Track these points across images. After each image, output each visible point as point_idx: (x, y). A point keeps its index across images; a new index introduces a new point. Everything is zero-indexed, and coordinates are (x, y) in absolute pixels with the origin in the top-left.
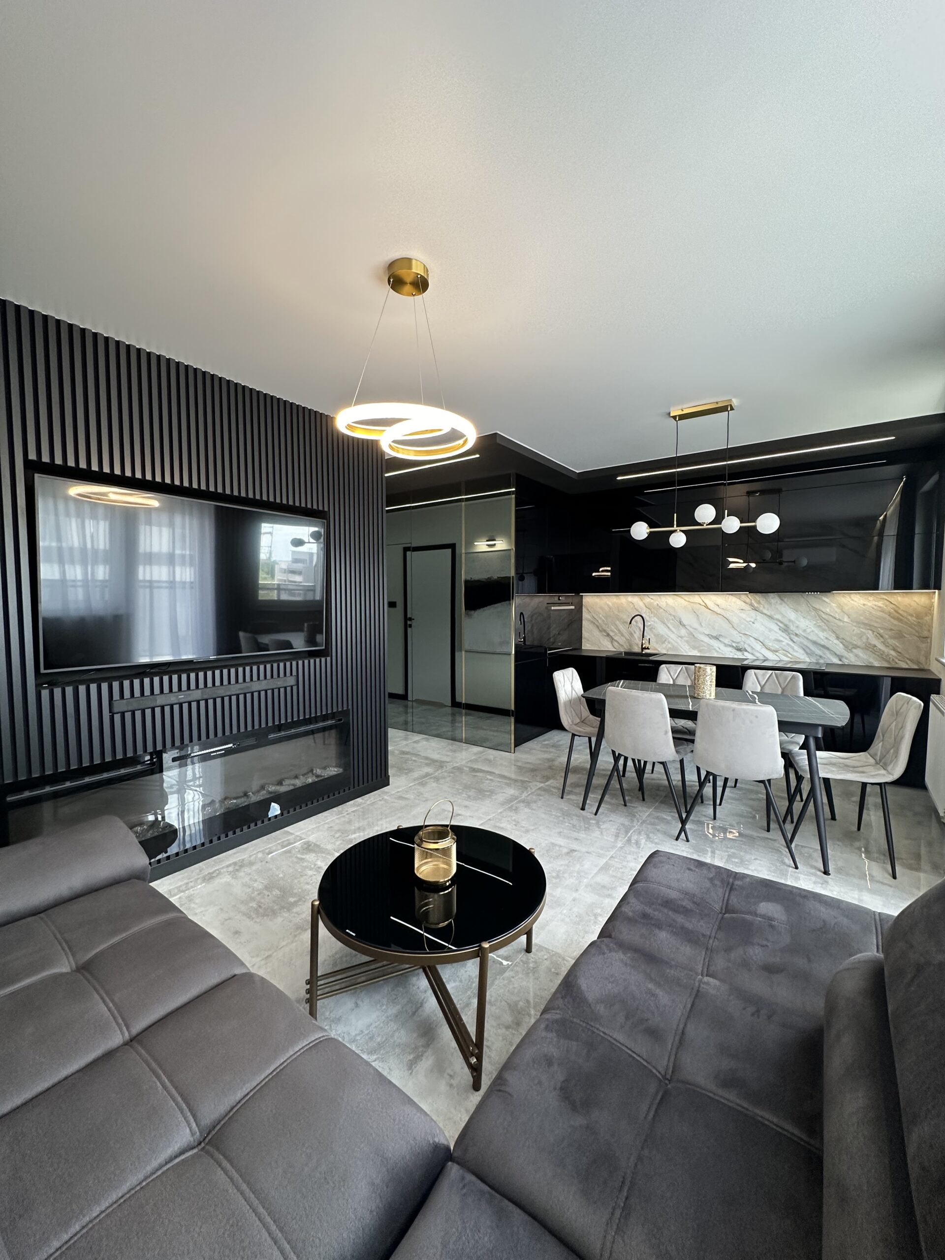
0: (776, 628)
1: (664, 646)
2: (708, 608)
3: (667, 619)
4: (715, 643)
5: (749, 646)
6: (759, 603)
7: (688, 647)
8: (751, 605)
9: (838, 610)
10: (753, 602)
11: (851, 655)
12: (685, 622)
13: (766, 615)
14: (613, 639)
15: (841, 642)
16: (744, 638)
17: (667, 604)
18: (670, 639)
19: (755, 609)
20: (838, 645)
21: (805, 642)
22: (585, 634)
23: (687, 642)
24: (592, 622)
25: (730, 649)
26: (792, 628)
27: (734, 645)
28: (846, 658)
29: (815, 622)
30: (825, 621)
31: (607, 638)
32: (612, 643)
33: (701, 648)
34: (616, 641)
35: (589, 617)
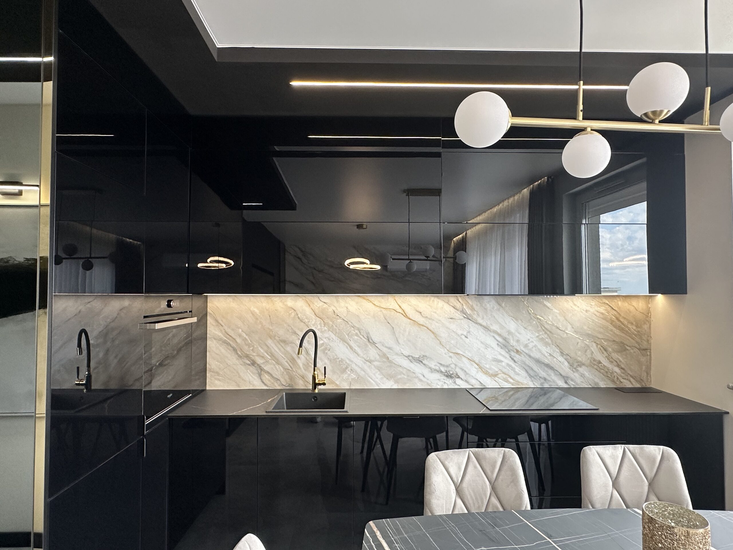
0: (494, 344)
1: (345, 376)
2: (406, 316)
3: (348, 335)
4: (417, 368)
5: (462, 370)
6: (473, 309)
7: (380, 377)
8: (463, 312)
9: (561, 319)
10: (464, 307)
11: (576, 374)
12: (375, 338)
13: (481, 325)
14: (262, 369)
15: (566, 359)
16: (455, 360)
17: (348, 311)
18: (354, 366)
19: (468, 318)
20: (563, 364)
21: (528, 361)
22: (211, 362)
23: (379, 368)
24: (225, 342)
25: (437, 376)
26: (513, 342)
27: (443, 369)
28: (572, 380)
29: (537, 335)
30: (548, 333)
31: (252, 368)
32: (260, 375)
33: (399, 377)
34: (268, 373)
35: (220, 334)
